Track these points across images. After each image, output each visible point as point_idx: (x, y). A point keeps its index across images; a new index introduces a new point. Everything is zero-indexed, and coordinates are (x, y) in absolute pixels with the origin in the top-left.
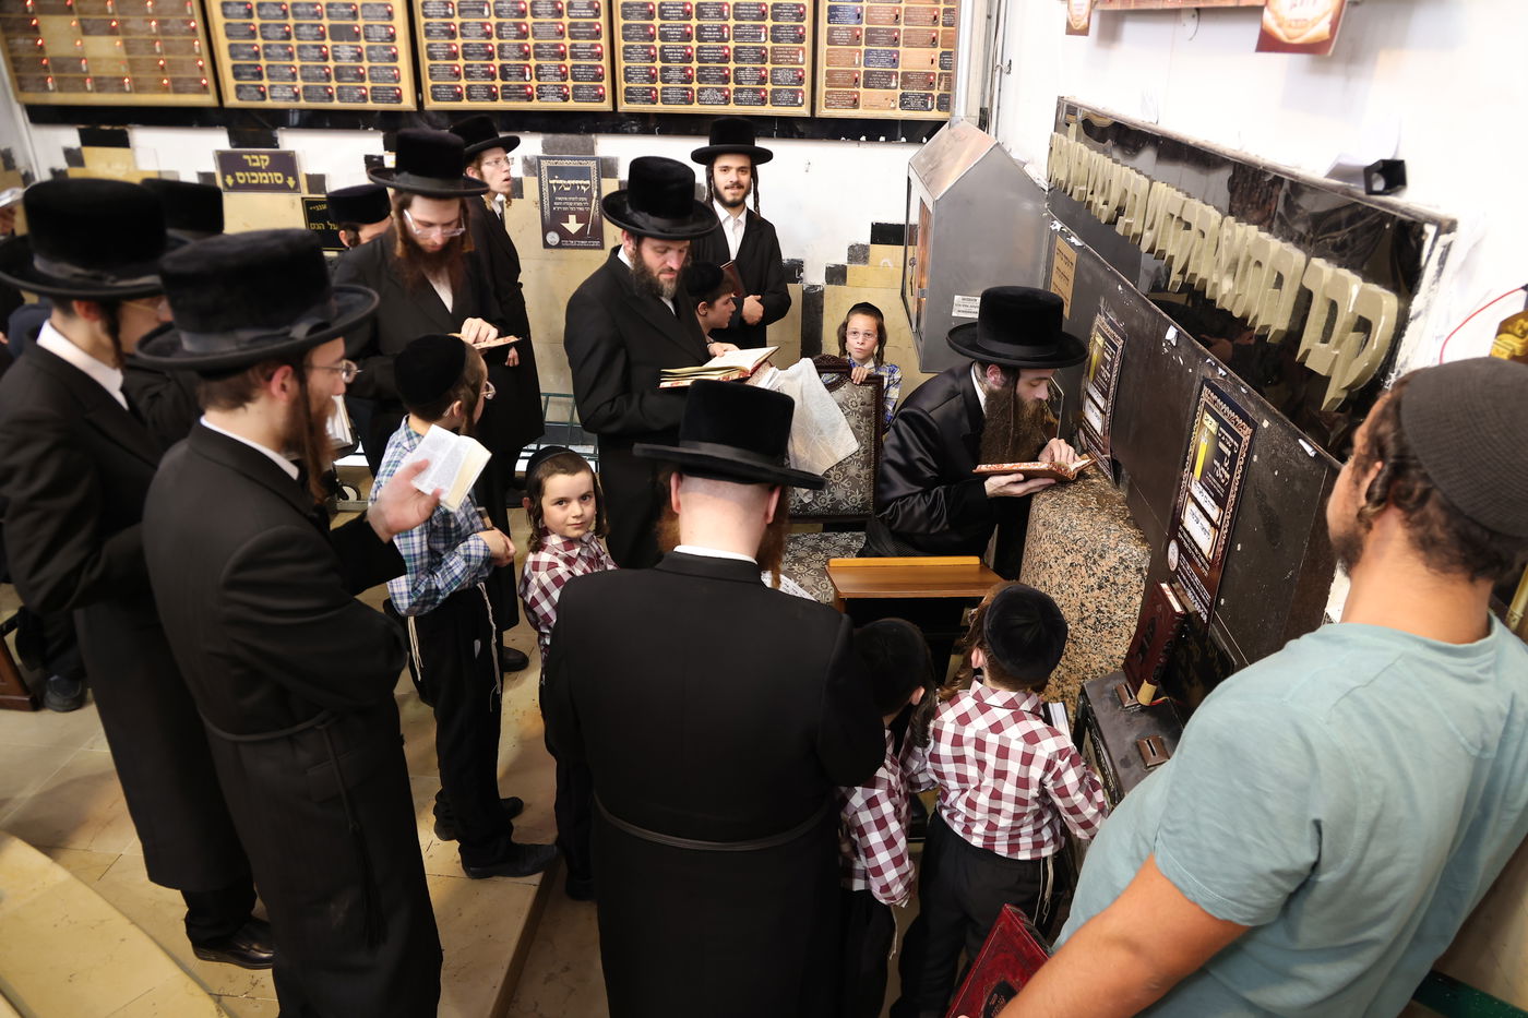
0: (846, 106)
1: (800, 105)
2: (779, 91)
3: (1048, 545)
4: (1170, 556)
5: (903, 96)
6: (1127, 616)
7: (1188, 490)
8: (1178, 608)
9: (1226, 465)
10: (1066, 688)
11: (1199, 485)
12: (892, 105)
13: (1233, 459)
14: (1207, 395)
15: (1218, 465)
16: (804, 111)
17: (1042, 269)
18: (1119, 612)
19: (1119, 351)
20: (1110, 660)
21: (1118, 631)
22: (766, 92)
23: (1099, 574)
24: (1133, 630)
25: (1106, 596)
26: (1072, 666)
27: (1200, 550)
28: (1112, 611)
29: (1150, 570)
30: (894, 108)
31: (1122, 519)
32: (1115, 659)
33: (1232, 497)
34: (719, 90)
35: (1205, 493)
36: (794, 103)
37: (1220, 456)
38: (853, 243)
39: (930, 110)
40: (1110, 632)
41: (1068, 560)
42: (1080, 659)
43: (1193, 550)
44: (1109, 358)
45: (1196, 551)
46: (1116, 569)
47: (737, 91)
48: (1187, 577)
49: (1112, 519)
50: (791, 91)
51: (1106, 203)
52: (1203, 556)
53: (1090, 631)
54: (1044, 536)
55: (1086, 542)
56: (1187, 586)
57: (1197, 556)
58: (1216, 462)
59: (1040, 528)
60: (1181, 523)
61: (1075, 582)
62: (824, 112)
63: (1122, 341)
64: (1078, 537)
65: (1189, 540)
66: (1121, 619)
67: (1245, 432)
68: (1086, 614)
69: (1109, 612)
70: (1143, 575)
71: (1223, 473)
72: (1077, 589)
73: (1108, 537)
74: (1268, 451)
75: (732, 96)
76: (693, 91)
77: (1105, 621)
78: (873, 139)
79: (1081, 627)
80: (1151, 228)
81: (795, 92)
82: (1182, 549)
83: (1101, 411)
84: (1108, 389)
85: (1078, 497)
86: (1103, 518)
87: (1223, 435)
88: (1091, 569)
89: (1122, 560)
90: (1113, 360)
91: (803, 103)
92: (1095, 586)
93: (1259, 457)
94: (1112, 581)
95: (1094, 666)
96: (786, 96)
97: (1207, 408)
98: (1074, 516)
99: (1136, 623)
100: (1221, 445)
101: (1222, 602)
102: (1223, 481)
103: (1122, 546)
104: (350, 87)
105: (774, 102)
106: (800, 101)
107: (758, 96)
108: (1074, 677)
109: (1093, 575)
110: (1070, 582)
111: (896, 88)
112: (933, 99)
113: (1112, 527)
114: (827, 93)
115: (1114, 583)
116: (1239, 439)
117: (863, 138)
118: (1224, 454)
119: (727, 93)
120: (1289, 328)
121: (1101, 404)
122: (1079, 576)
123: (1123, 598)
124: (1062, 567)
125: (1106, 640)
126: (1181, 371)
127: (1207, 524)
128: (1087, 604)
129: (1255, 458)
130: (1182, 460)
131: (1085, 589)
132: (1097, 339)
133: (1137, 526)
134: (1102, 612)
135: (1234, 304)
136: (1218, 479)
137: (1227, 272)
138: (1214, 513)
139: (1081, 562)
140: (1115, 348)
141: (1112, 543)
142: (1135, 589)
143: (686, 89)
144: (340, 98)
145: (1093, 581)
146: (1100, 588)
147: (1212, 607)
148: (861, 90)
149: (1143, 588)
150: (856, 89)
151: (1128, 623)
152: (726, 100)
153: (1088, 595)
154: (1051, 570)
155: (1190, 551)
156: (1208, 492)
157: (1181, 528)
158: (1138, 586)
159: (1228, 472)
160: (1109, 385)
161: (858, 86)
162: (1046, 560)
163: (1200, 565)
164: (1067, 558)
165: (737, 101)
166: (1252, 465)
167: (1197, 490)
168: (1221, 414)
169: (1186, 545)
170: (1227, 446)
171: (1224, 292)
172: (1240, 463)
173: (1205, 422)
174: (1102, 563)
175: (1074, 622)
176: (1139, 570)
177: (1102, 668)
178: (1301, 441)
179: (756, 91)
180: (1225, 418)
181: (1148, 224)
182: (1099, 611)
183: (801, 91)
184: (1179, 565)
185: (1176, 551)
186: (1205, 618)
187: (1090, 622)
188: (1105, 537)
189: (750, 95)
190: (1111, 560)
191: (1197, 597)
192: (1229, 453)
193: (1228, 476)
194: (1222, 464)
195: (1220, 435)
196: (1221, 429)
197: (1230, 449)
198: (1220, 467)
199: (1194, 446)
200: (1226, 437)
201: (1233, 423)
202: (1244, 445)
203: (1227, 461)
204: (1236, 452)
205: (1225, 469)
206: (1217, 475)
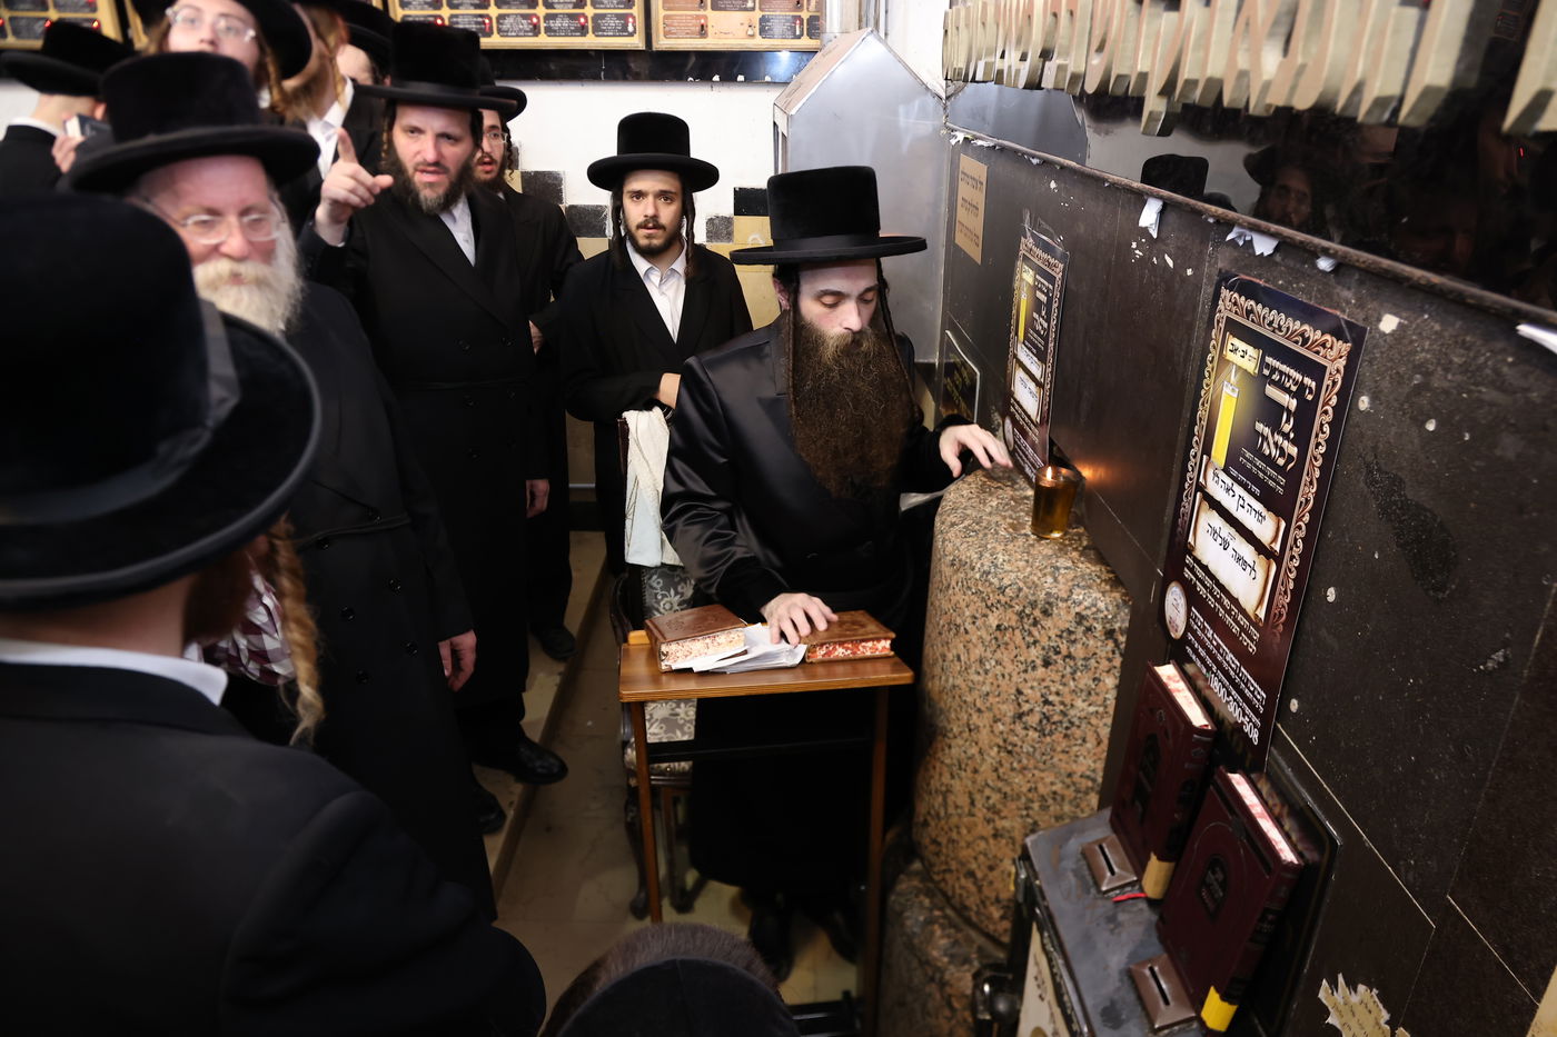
0: (689, 35)
1: (631, 35)
2: (603, 16)
3: (959, 597)
4: (1170, 611)
5: (763, 20)
6: (1092, 709)
7: (1200, 488)
8: (1197, 717)
9: (1287, 428)
10: (1001, 824)
11: (1223, 476)
12: (750, 32)
13: (1305, 414)
14: (1230, 303)
15: (1267, 431)
16: (636, 42)
17: (944, 209)
18: (1079, 703)
19: (1058, 282)
20: (1068, 781)
21: (1078, 733)
22: (586, 18)
23: (1044, 642)
24: (1105, 732)
25: (1057, 677)
26: (1007, 789)
27: (1235, 601)
28: (1068, 701)
29: (1129, 632)
30: (752, 36)
31: (1076, 549)
32: (1076, 778)
33: (1307, 492)
34: (525, 17)
35: (1238, 490)
36: (623, 31)
37: (1272, 413)
38: (712, 215)
39: (799, 37)
40: (1066, 736)
41: (993, 621)
42: (1017, 779)
43: (1219, 601)
44: (1043, 298)
45: (1226, 602)
46: (1070, 633)
47: (548, 17)
48: (1209, 652)
49: (1060, 550)
50: (619, 16)
51: (1023, 58)
52: (1243, 611)
53: (1033, 735)
54: (953, 583)
55: (1020, 590)
56: (1209, 669)
57: (1229, 612)
58: (1260, 427)
59: (947, 571)
60: (1189, 550)
61: (1006, 657)
62: (662, 43)
63: (1061, 266)
64: (1006, 582)
65: (1208, 582)
66: (1083, 714)
67: (1334, 353)
68: (1026, 707)
69: (1062, 703)
70: (1116, 641)
71: (1276, 444)
72: (1010, 667)
73: (1056, 580)
74: (1399, 380)
75: (543, 25)
76: (490, 19)
77: (1056, 718)
78: (729, 78)
79: (1018, 728)
80: (1100, 49)
81: (624, 17)
82: (1192, 598)
83: (1039, 384)
84: (1046, 346)
85: (1004, 518)
86: (1045, 549)
87: (1273, 370)
88: (1030, 634)
89: (1080, 618)
90: (1050, 300)
91: (635, 32)
92: (1039, 662)
93: (1374, 398)
94: (1064, 652)
95: (1042, 790)
96: (613, 23)
97: (1234, 328)
98: (1000, 548)
99: (1109, 721)
100: (1271, 391)
101: (1294, 705)
102: (1281, 462)
103: (1078, 595)
104: (28, 18)
105: (597, 30)
106: (630, 29)
107: (575, 24)
108: (1013, 806)
109: (1035, 642)
110: (998, 655)
111: (753, 9)
112: (802, 24)
113: (1063, 562)
114: (666, 17)
115: (1069, 656)
116: (1317, 371)
117: (716, 78)
118: (1280, 408)
119: (535, 20)
120: (1456, 81)
121: (1036, 372)
122: (1011, 646)
123: (1085, 680)
124: (983, 633)
125: (1059, 749)
126: (1170, 279)
127: (1248, 551)
128: (1027, 691)
129: (1364, 403)
130: (1181, 437)
131: (1022, 667)
132: (1025, 276)
133: (1101, 559)
134: (1051, 703)
135: (1293, 89)
136: (1269, 460)
137: (1271, 35)
138: (1266, 528)
139: (1014, 624)
140: (1051, 279)
141: (1061, 589)
142: (1105, 664)
143: (481, 16)
144: (16, 33)
145: (1035, 654)
146: (1047, 663)
147: (1270, 717)
148: (709, 12)
149: (1118, 661)
150: (702, 12)
151: (1094, 721)
152: (535, 30)
153: (1027, 676)
154: (968, 637)
155: (1212, 602)
156: (1245, 487)
157: (1189, 560)
158: (1110, 660)
159: (1294, 442)
160: (1046, 339)
161: (705, 8)
162: (959, 621)
163: (1235, 629)
164: (990, 617)
165: (549, 30)
166: (1356, 419)
167: (1218, 486)
168: (1266, 332)
169: (1203, 591)
170: (1288, 391)
171: (1266, 77)
172: (1323, 420)
173: (1230, 356)
174: (1048, 623)
175: (1008, 720)
176: (1110, 634)
177: (1055, 793)
178: (1526, 330)
179: (572, 17)
180: (1278, 338)
181: (1095, 45)
182: (1046, 702)
183: (631, 15)
184: (1188, 628)
185: (1182, 602)
186: (1255, 735)
187: (1033, 720)
188: (1050, 579)
189: (566, 23)
190: (1063, 618)
191: (1234, 693)
192: (1293, 404)
193: (1294, 451)
194: (1276, 428)
195: (1266, 372)
196: (1269, 360)
197: (1293, 395)
198: (1273, 435)
199: (1207, 406)
200: (1281, 373)
201: (1297, 342)
202: (1330, 383)
203: (1288, 421)
204: (1310, 397)
205: (1286, 436)
206: (1267, 452)
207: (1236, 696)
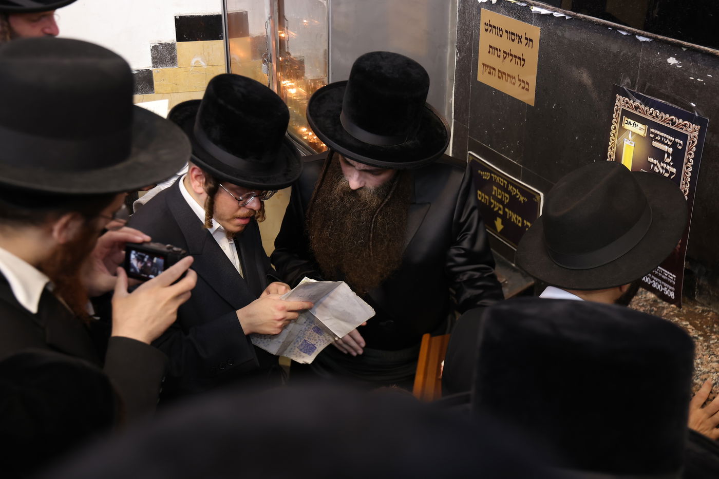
9: (668, 160)
15: (655, 162)
37: (657, 154)
58: (651, 160)
87: (656, 135)
100: (655, 144)
118: (663, 152)
159: (673, 166)
168: (650, 118)
170: (667, 144)
172: (689, 157)
173: (627, 127)
191: (655, 278)
192: (671, 150)
193: (674, 170)
194: (661, 160)
195: (652, 136)
196: (652, 130)
197: (670, 146)
198: (660, 163)
199: (614, 150)
200: (661, 137)
201: (669, 124)
202: (691, 142)
203: (668, 157)
204: (680, 148)
205: (668, 164)
206: (657, 171)
207: (657, 280)
